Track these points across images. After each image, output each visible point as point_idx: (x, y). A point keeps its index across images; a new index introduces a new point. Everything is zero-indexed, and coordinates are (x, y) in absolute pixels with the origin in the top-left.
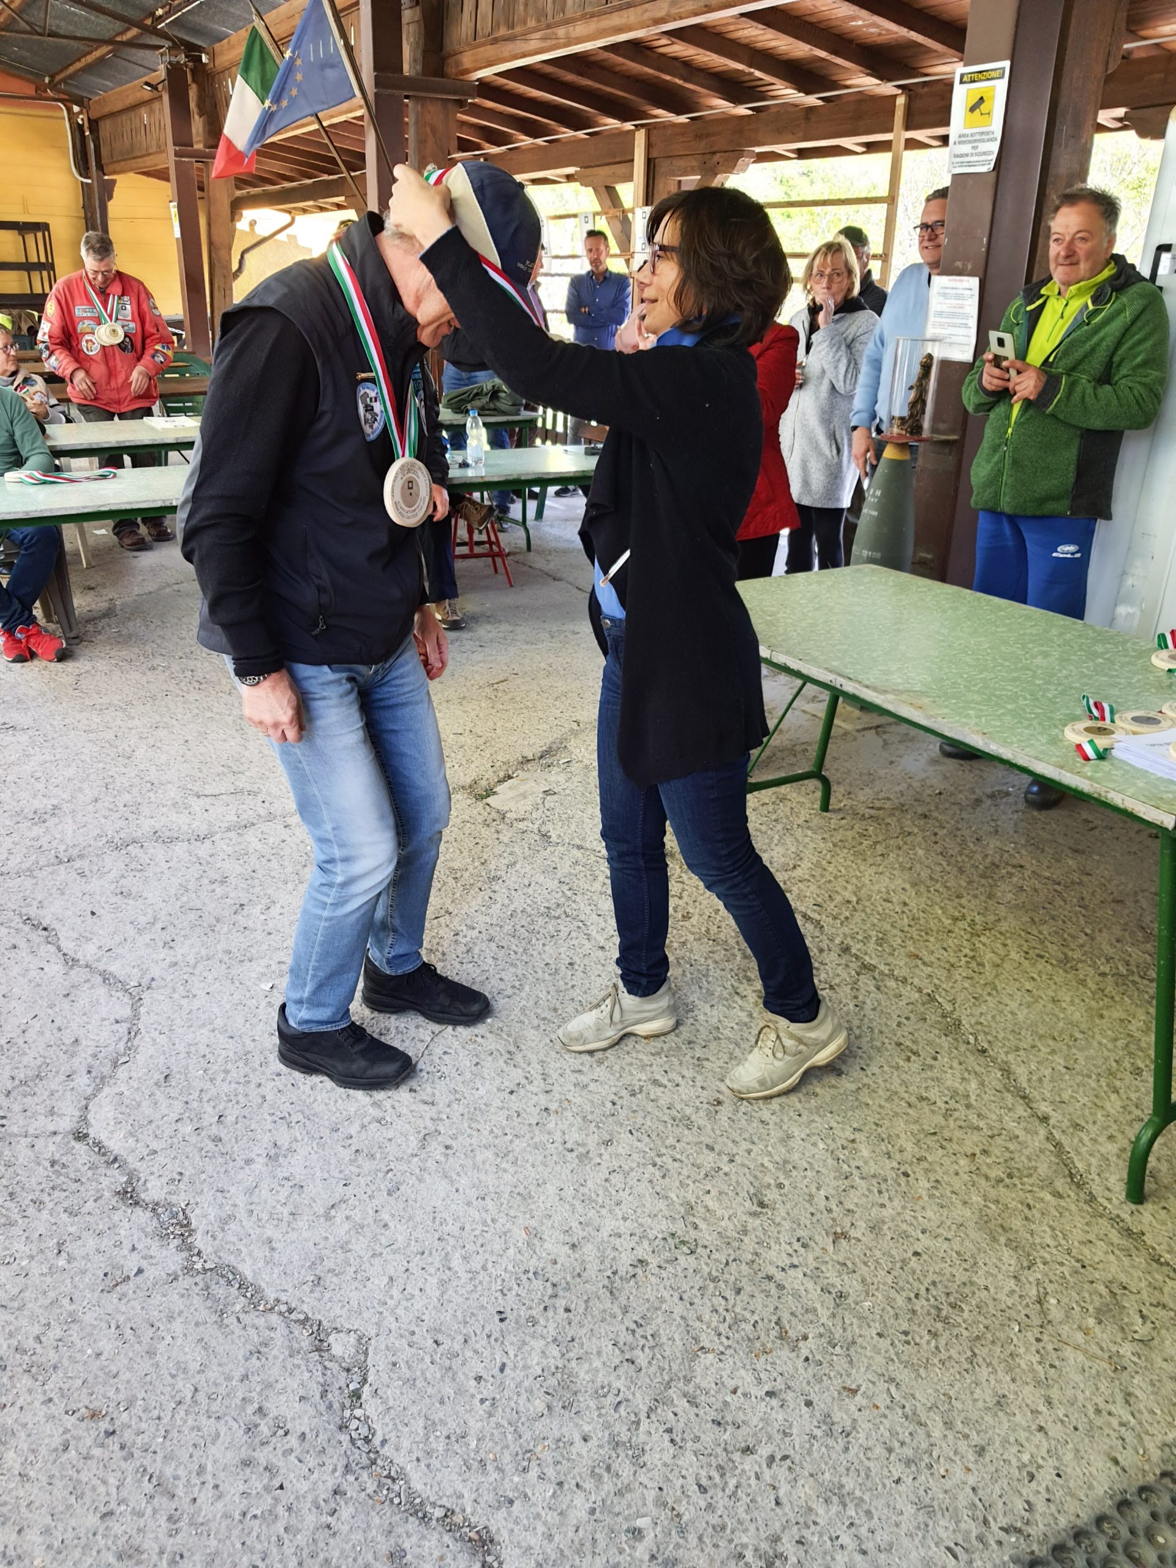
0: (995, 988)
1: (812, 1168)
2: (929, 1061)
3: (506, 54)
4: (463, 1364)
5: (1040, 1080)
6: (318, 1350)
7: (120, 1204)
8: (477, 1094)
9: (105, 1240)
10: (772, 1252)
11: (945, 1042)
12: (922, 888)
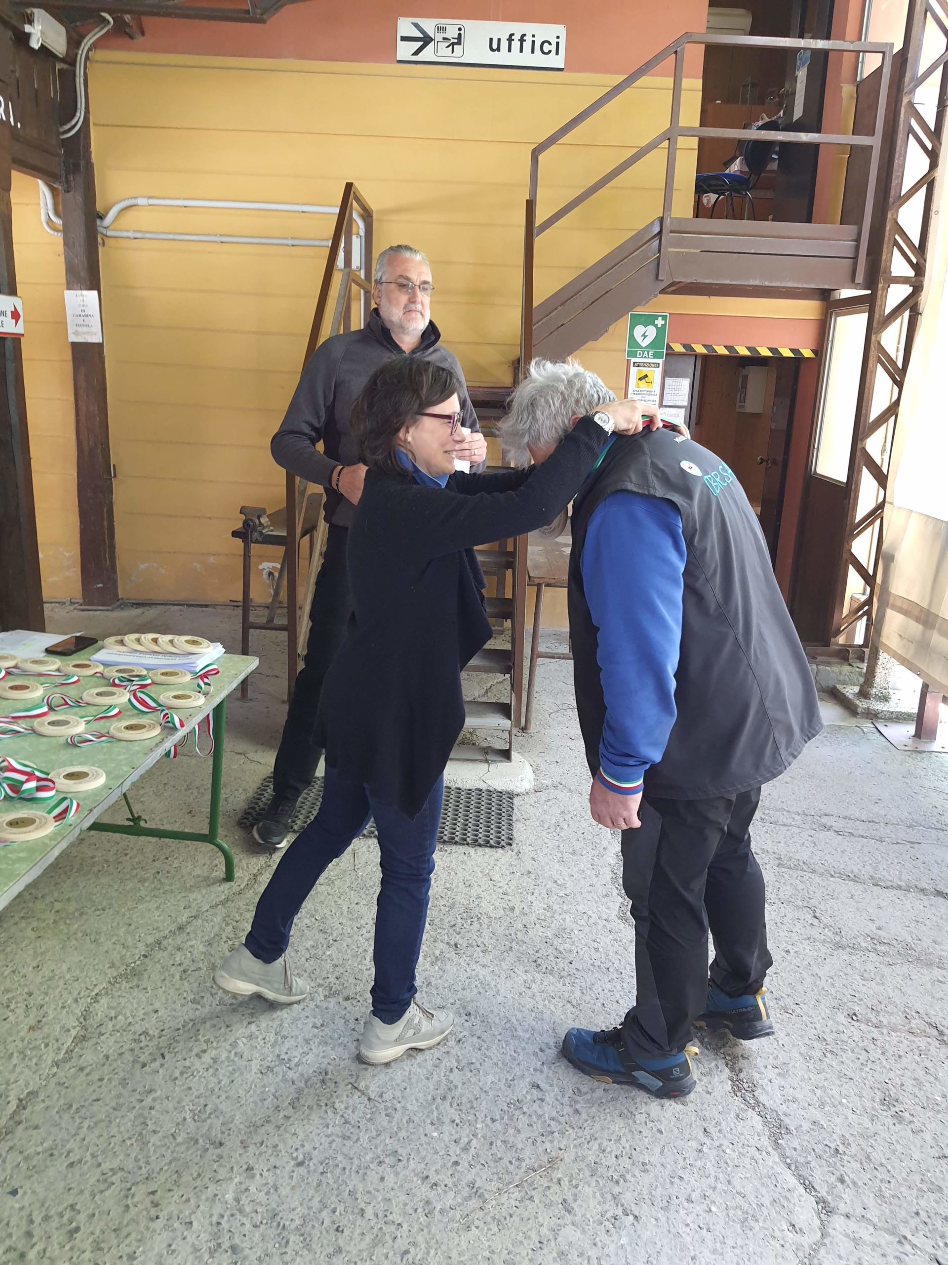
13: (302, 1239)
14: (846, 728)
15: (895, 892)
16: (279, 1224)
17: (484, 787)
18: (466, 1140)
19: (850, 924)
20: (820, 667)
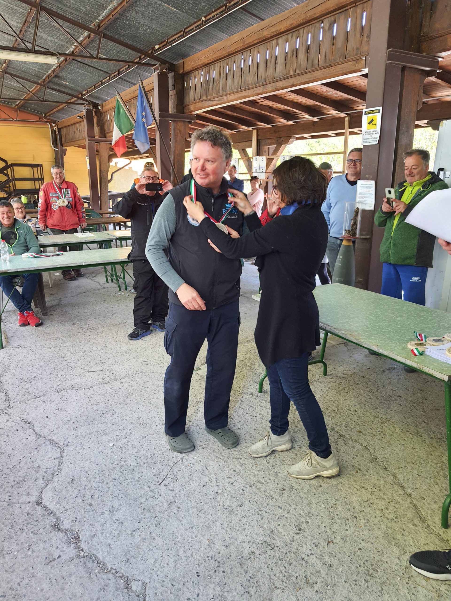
0: (390, 444)
1: (320, 515)
2: (365, 473)
3: (206, 106)
4: (183, 594)
5: (408, 480)
6: (127, 588)
7: (53, 530)
8: (191, 487)
9: (47, 544)
10: (304, 549)
11: (371, 465)
12: (362, 405)
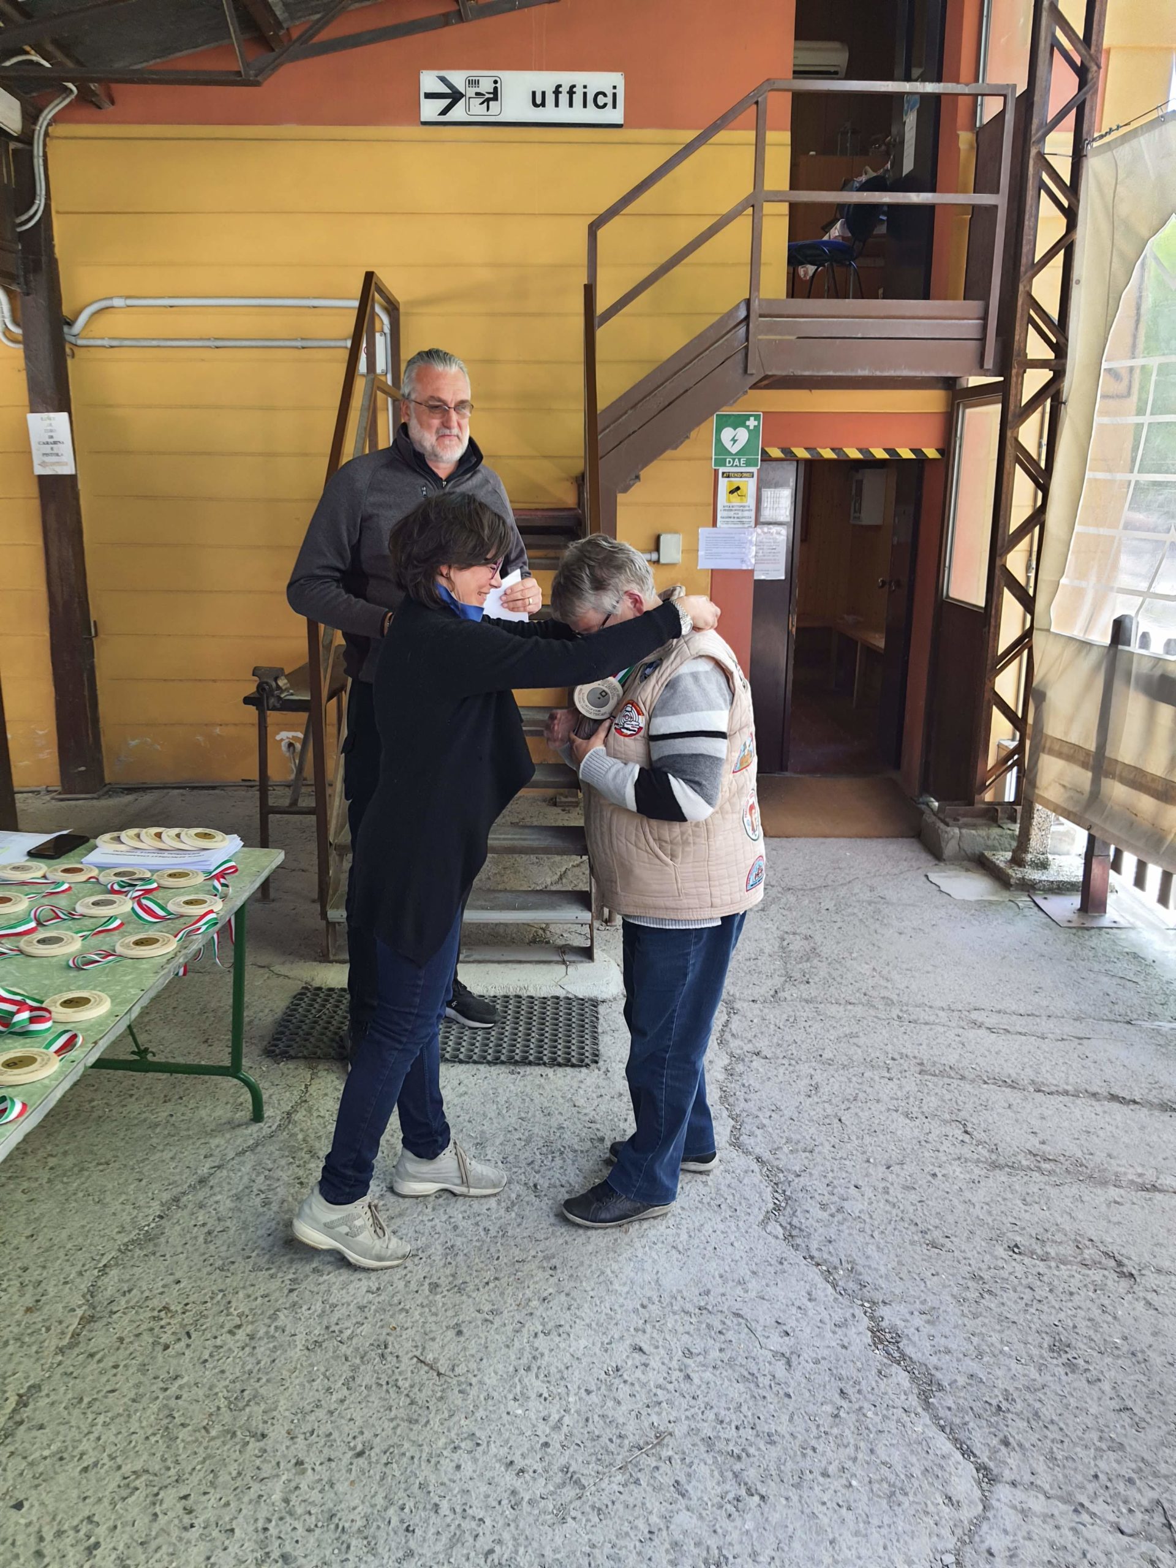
13: (365, 1542)
14: (999, 903)
15: (1061, 1098)
16: (337, 1526)
17: (561, 993)
18: (557, 1417)
19: (1008, 1139)
20: (964, 831)
